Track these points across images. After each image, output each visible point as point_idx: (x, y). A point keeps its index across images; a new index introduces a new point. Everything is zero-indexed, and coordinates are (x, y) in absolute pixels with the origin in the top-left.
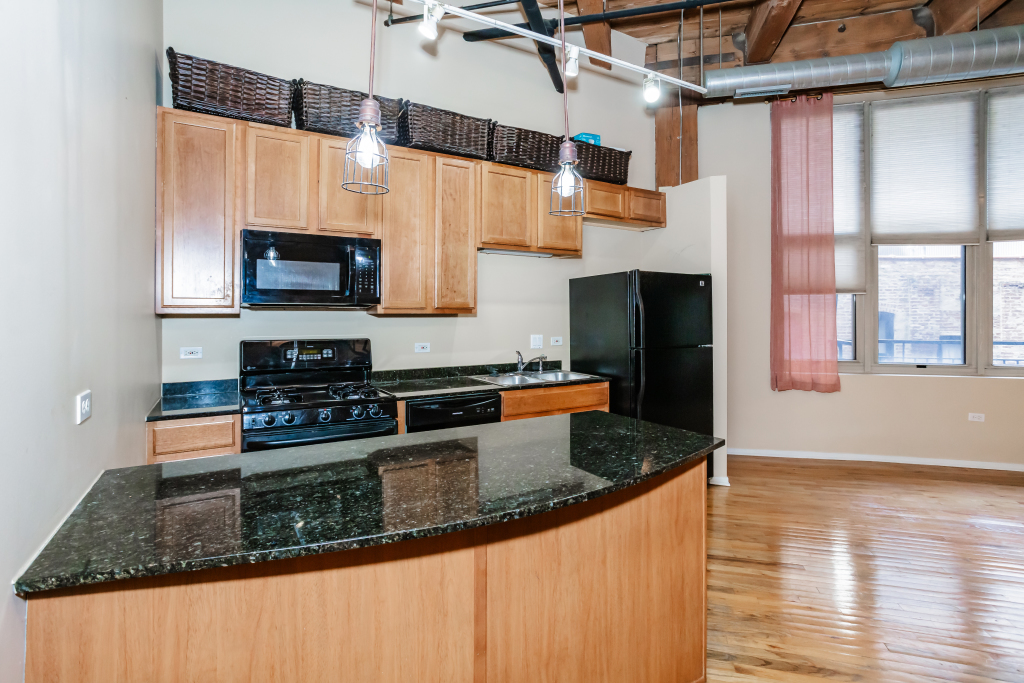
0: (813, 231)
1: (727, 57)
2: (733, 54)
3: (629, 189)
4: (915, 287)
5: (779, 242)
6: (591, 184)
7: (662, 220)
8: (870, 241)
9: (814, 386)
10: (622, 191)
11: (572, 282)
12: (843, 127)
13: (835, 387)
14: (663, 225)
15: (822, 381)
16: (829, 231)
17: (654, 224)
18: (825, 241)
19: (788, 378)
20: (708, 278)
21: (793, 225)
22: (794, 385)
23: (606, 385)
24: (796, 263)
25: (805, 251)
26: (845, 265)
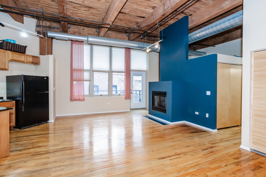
0: (79, 68)
1: (58, 28)
2: (60, 28)
3: (27, 55)
4: (121, 80)
5: (72, 70)
6: (12, 53)
7: (38, 63)
8: (92, 71)
9: (79, 100)
10: (24, 56)
11: (7, 76)
12: (86, 48)
13: (84, 100)
14: (39, 64)
15: (81, 99)
16: (82, 68)
17: (36, 64)
18: (82, 70)
19: (74, 99)
20: (47, 78)
21: (75, 66)
22: (75, 100)
23: (14, 102)
24: (75, 75)
25: (78, 72)
26: (86, 75)
